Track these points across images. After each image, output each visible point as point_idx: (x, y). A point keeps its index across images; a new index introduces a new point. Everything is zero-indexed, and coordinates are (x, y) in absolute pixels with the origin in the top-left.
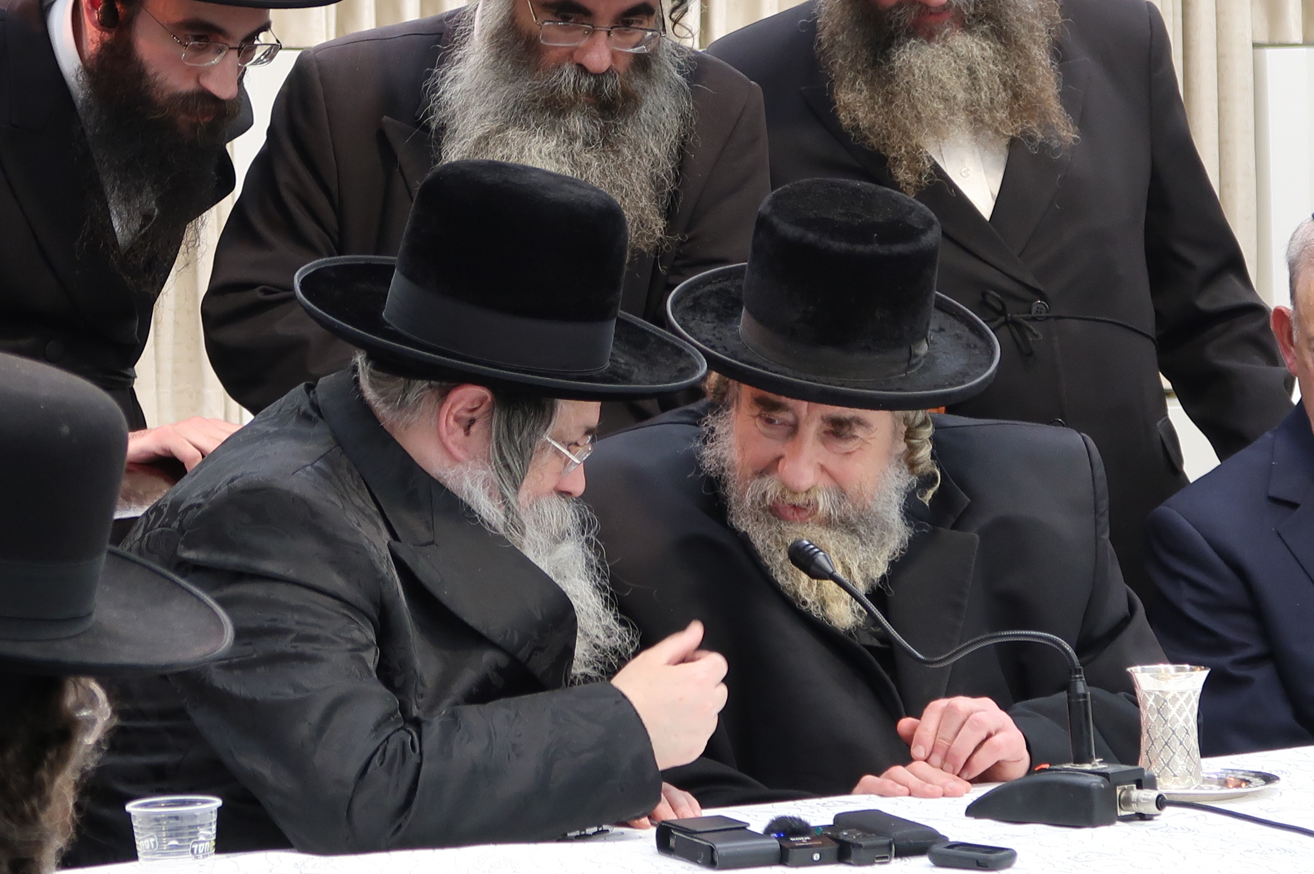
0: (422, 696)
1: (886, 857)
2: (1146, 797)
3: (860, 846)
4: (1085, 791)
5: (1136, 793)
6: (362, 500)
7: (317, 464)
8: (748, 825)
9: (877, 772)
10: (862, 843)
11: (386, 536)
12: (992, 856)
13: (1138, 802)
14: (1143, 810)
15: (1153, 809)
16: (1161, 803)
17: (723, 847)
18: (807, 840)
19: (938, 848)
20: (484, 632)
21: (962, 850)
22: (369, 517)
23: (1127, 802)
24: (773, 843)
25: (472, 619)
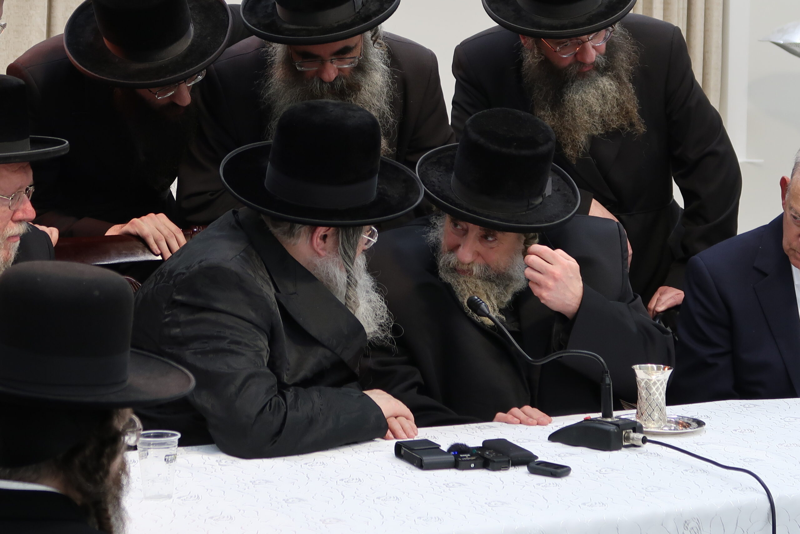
0: (288, 370)
1: (507, 467)
2: (637, 437)
3: (494, 462)
4: (607, 432)
5: (632, 435)
6: (263, 273)
7: (242, 254)
8: (440, 446)
9: (505, 411)
10: (495, 460)
11: (273, 290)
12: (559, 471)
13: (633, 439)
14: (635, 443)
15: (640, 443)
16: (644, 440)
17: (427, 459)
18: (469, 457)
19: (532, 464)
20: (319, 340)
21: (544, 466)
22: (266, 281)
23: (628, 438)
24: (451, 458)
25: (314, 332)
